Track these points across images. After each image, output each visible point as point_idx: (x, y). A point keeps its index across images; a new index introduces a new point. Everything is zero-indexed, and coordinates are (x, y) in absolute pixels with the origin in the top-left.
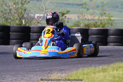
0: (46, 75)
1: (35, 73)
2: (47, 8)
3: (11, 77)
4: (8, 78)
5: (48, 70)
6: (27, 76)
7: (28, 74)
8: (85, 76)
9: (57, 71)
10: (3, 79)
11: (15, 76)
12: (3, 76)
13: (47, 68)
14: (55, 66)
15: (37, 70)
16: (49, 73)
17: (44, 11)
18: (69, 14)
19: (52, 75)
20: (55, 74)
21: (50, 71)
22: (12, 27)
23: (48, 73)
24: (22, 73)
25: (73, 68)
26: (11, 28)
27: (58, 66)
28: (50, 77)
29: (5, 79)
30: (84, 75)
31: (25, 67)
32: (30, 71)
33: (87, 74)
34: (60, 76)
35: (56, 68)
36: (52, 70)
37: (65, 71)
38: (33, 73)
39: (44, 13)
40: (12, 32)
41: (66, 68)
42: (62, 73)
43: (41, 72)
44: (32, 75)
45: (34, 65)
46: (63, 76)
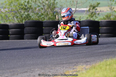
0: (72, 67)
1: (62, 65)
2: (78, 3)
3: (39, 70)
4: (37, 71)
5: (74, 63)
6: (55, 68)
7: (55, 67)
8: (108, 67)
9: (83, 63)
10: (31, 73)
11: (43, 69)
12: (32, 70)
13: (74, 60)
14: (81, 58)
15: (64, 62)
16: (75, 65)
17: (76, 5)
18: (99, 7)
19: (78, 67)
20: (80, 66)
21: (76, 63)
22: (45, 22)
23: (73, 65)
24: (50, 66)
25: (98, 60)
26: (43, 23)
27: (84, 59)
28: (76, 69)
29: (33, 72)
30: (106, 65)
31: (53, 60)
32: (58, 64)
33: (109, 65)
34: (85, 68)
35: (82, 60)
36: (79, 62)
37: (90, 63)
38: (60, 65)
39: (75, 7)
40: (44, 27)
41: (92, 59)
42: (87, 65)
43: (68, 65)
44: (59, 68)
45: (62, 58)
46: (88, 67)
